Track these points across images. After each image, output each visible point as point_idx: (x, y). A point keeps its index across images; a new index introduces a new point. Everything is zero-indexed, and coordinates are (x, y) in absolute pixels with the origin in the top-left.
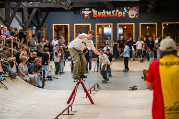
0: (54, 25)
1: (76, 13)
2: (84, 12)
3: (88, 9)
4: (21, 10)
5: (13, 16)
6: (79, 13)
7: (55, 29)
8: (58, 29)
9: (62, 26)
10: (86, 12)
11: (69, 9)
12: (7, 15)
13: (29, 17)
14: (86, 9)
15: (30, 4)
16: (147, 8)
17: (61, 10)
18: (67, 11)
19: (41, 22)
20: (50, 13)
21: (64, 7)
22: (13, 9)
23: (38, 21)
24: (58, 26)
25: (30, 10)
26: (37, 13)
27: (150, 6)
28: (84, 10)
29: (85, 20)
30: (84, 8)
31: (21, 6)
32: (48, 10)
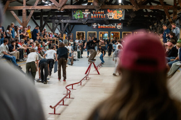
0: (77, 32)
1: (89, 26)
2: (94, 25)
3: (96, 24)
4: (60, 24)
5: (56, 27)
6: (91, 26)
7: (77, 34)
8: (79, 34)
9: (81, 33)
10: (95, 25)
11: (85, 24)
12: (53, 26)
13: (64, 28)
14: (95, 24)
15: (65, 21)
16: (127, 24)
17: (81, 24)
18: (84, 24)
19: (70, 30)
20: (75, 26)
21: (83, 22)
22: (56, 23)
23: (69, 30)
24: (79, 33)
25: (65, 24)
26: (68, 26)
27: (128, 23)
28: (94, 24)
29: (94, 29)
30: (94, 23)
31: (60, 22)
32: (74, 24)
